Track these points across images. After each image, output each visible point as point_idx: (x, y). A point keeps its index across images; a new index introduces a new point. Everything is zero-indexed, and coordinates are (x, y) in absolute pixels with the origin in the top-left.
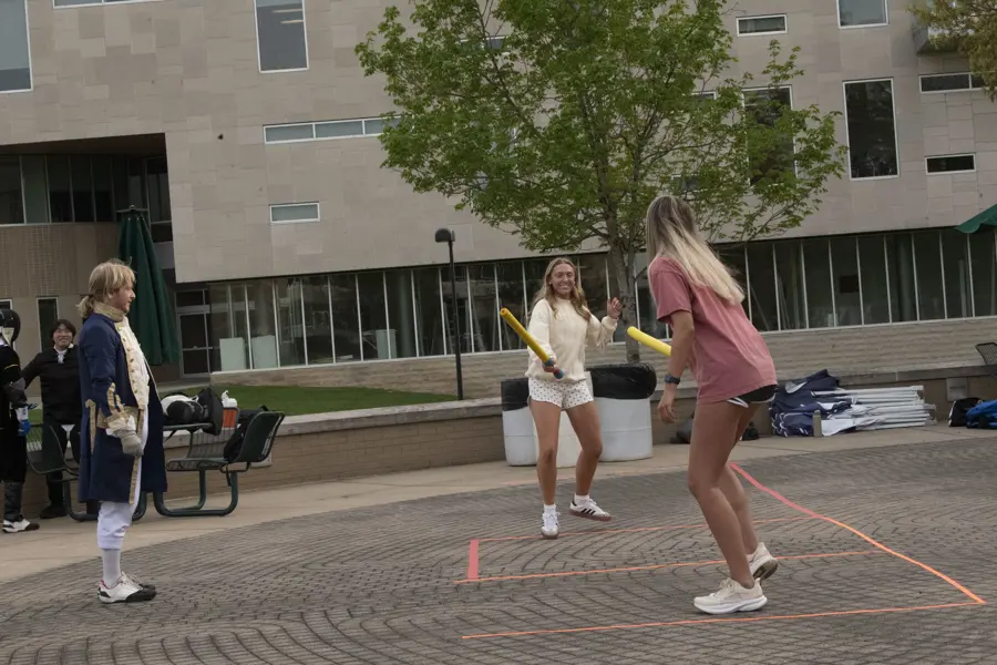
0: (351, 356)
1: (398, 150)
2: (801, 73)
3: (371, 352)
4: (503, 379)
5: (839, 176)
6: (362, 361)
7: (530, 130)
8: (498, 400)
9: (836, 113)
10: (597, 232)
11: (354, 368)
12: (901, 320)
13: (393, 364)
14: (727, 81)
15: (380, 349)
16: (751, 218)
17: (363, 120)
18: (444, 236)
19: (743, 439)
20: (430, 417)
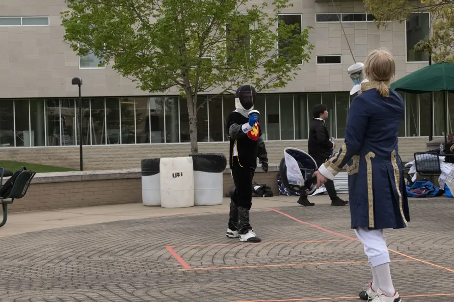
0: (9, 144)
1: (74, 32)
2: (292, 5)
3: (20, 143)
4: (143, 159)
5: (307, 61)
6: (15, 147)
7: (146, 26)
8: (139, 170)
9: (310, 28)
10: (178, 83)
11: (10, 151)
12: (300, 139)
13: (32, 150)
14: (253, 6)
15: (25, 141)
16: (259, 80)
17: (22, 17)
18: (77, 82)
19: (265, 196)
20: (100, 178)
